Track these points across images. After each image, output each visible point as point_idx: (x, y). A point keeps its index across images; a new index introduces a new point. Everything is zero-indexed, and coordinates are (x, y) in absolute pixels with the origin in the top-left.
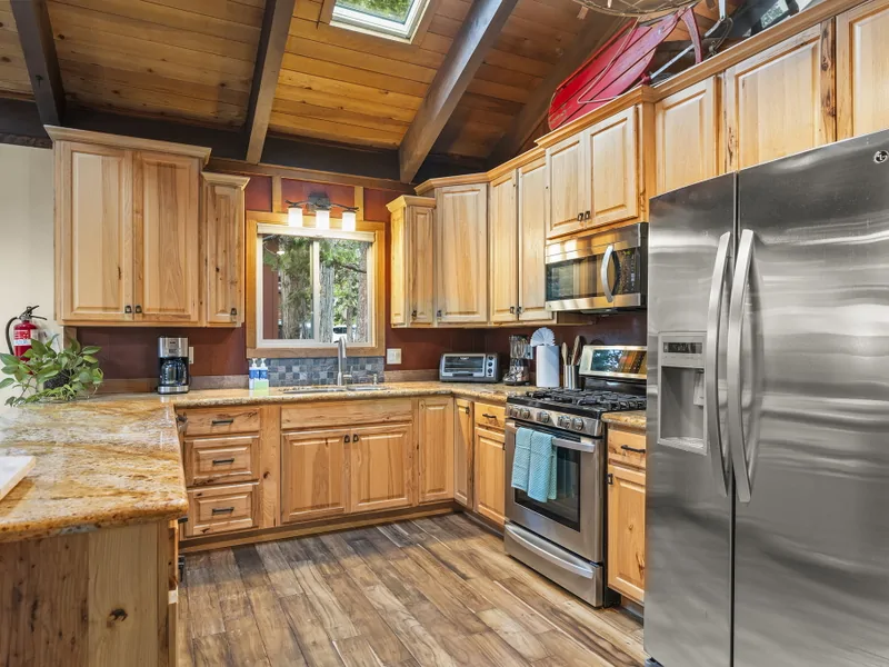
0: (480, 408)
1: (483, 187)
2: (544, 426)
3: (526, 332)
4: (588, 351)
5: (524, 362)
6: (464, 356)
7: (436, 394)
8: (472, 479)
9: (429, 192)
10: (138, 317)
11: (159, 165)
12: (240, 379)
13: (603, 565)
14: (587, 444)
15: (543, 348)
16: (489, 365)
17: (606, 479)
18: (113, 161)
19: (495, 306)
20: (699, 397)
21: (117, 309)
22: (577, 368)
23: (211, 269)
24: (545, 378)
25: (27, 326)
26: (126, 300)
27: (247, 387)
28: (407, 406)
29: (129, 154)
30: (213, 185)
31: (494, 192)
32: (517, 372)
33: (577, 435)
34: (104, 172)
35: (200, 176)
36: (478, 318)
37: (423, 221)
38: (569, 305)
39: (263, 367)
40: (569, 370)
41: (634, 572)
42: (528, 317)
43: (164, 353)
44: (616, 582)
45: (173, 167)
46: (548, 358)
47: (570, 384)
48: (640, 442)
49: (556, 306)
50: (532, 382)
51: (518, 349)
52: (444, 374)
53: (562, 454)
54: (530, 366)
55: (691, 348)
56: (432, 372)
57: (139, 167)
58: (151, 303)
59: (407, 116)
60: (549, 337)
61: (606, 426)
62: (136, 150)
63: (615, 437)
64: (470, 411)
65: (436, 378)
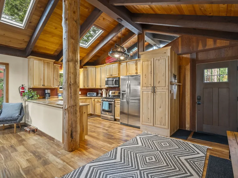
0: (96, 100)
1: (95, 68)
2: (107, 101)
3: (101, 89)
4: (111, 92)
5: (101, 93)
6: (91, 93)
7: (89, 98)
8: (94, 110)
9: (86, 68)
10: (44, 87)
11: (47, 63)
12: (57, 96)
13: (114, 116)
14: (113, 103)
15: (104, 92)
16: (95, 94)
17: (115, 106)
18: (40, 62)
19: (97, 85)
20: (125, 96)
21: (41, 85)
22: (109, 94)
23: (55, 79)
24: (104, 95)
25: (23, 88)
26: (42, 84)
27: (58, 98)
28: (85, 100)
29: (43, 61)
30: (55, 66)
31: (97, 69)
32: (100, 95)
33: (111, 102)
34: (39, 64)
35: (53, 65)
36: (94, 87)
37: (86, 72)
38: (110, 86)
39: (61, 94)
40: (108, 94)
41: (118, 116)
42: (102, 87)
43: (46, 92)
44: (116, 118)
45: (49, 63)
46: (105, 93)
47: (108, 96)
48: (119, 101)
49: (107, 86)
50: (102, 96)
51: (100, 92)
52: (88, 95)
53: (109, 104)
54: (102, 94)
55: (125, 91)
56: (85, 95)
57: (44, 63)
58: (46, 84)
59: (83, 56)
60: (105, 90)
61: (115, 100)
62: (44, 60)
63: (116, 101)
64: (94, 100)
65: (87, 96)
